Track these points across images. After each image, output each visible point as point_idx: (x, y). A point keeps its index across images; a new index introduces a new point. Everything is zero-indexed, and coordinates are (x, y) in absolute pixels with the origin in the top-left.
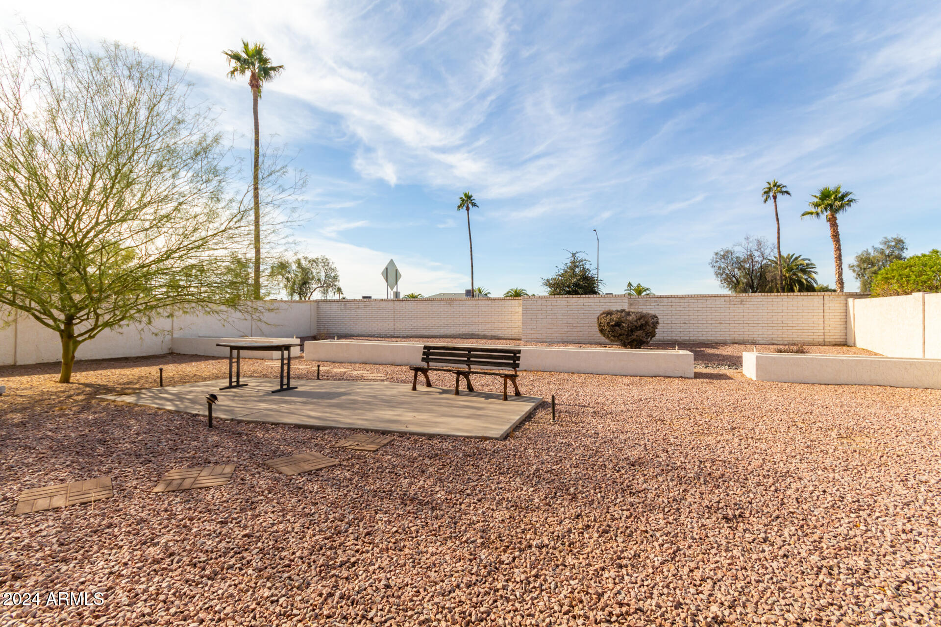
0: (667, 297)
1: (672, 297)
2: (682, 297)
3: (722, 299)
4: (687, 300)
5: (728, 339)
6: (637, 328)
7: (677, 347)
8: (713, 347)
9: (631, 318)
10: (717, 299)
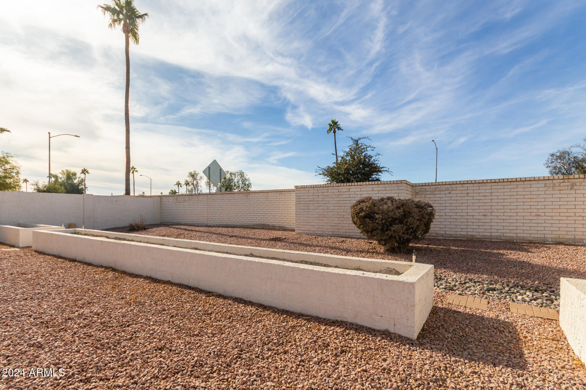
0: (462, 183)
1: (467, 183)
2: (483, 182)
3: (542, 184)
4: (488, 186)
5: (549, 236)
6: (394, 221)
7: (414, 257)
8: (521, 249)
9: (385, 207)
10: (534, 184)
